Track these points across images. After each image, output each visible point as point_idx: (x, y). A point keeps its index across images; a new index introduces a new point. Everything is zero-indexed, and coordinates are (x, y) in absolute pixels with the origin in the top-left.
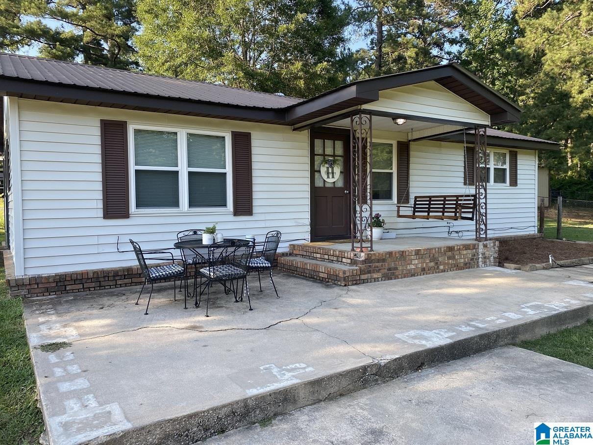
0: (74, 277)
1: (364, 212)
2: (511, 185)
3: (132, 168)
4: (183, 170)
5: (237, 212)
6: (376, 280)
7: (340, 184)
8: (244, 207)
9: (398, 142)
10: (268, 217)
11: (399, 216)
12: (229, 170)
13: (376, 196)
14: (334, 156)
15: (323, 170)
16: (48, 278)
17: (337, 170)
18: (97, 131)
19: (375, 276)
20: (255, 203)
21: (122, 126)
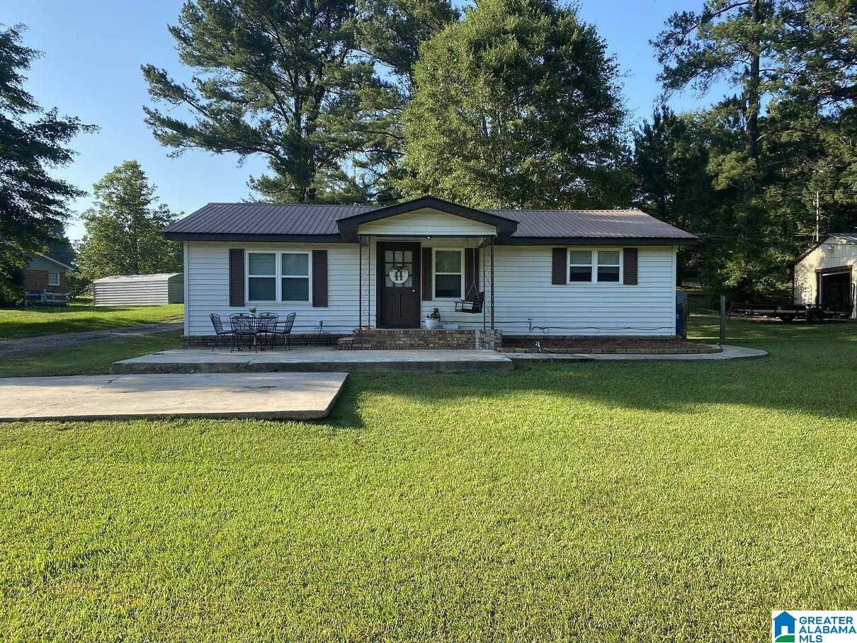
0: (211, 338)
1: (427, 307)
2: (625, 283)
3: (247, 276)
4: (279, 277)
5: (315, 305)
6: (366, 349)
7: (410, 284)
8: (321, 300)
9: (466, 249)
10: (340, 308)
11: (456, 311)
12: (310, 276)
13: (440, 294)
14: (403, 263)
15: (392, 274)
16: (198, 337)
17: (405, 274)
18: (227, 256)
19: (365, 346)
20: (330, 298)
21: (241, 252)
